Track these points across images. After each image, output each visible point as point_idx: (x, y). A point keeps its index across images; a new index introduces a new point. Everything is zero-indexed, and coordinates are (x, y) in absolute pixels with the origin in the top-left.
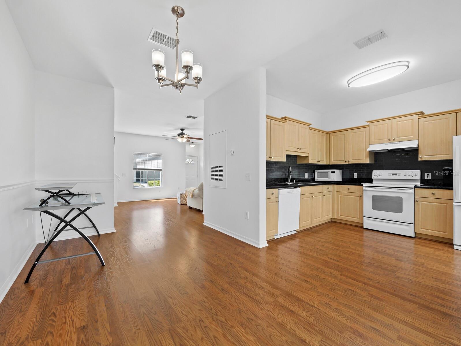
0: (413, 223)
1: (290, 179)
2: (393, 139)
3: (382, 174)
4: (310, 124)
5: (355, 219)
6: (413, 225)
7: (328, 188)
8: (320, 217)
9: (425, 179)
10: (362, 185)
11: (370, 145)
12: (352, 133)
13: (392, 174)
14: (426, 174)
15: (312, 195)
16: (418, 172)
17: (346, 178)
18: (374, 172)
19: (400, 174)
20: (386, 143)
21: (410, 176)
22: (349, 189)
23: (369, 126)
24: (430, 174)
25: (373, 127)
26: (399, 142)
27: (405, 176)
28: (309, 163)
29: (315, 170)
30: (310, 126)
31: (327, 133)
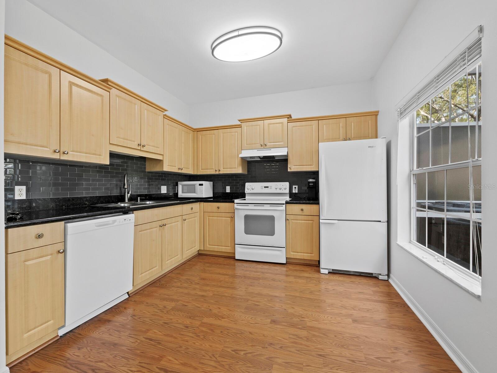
0: (285, 247)
1: (127, 196)
2: (265, 145)
3: (255, 187)
4: (166, 110)
5: (225, 249)
6: (285, 249)
7: (192, 209)
8: (178, 255)
9: (293, 192)
10: (233, 202)
11: (242, 151)
12: (223, 133)
13: (265, 187)
14: (294, 186)
15: (160, 223)
16: (287, 184)
17: (218, 193)
18: (247, 184)
19: (271, 187)
20: (258, 149)
21: (280, 189)
22: (218, 208)
23: (241, 126)
24: (297, 186)
25: (245, 127)
26: (270, 148)
27: (276, 189)
28: (164, 170)
29: (179, 182)
30: (164, 113)
31: (194, 130)
